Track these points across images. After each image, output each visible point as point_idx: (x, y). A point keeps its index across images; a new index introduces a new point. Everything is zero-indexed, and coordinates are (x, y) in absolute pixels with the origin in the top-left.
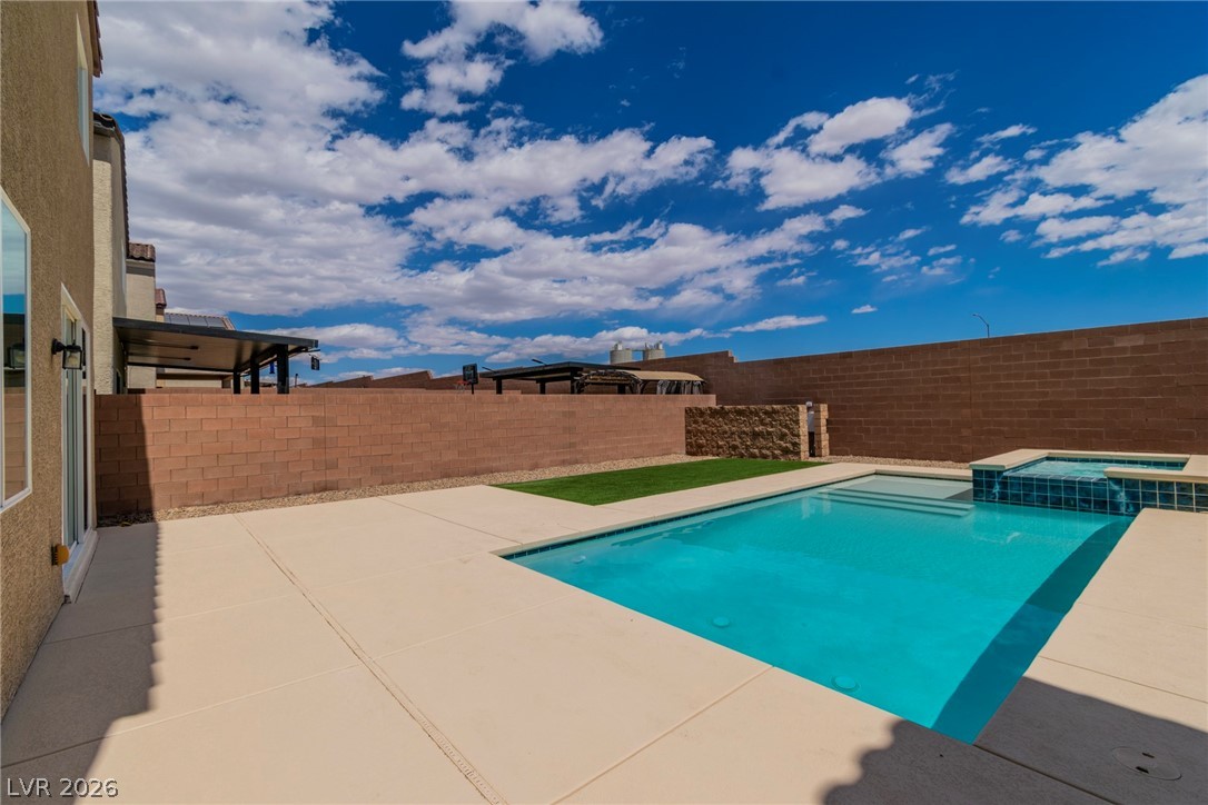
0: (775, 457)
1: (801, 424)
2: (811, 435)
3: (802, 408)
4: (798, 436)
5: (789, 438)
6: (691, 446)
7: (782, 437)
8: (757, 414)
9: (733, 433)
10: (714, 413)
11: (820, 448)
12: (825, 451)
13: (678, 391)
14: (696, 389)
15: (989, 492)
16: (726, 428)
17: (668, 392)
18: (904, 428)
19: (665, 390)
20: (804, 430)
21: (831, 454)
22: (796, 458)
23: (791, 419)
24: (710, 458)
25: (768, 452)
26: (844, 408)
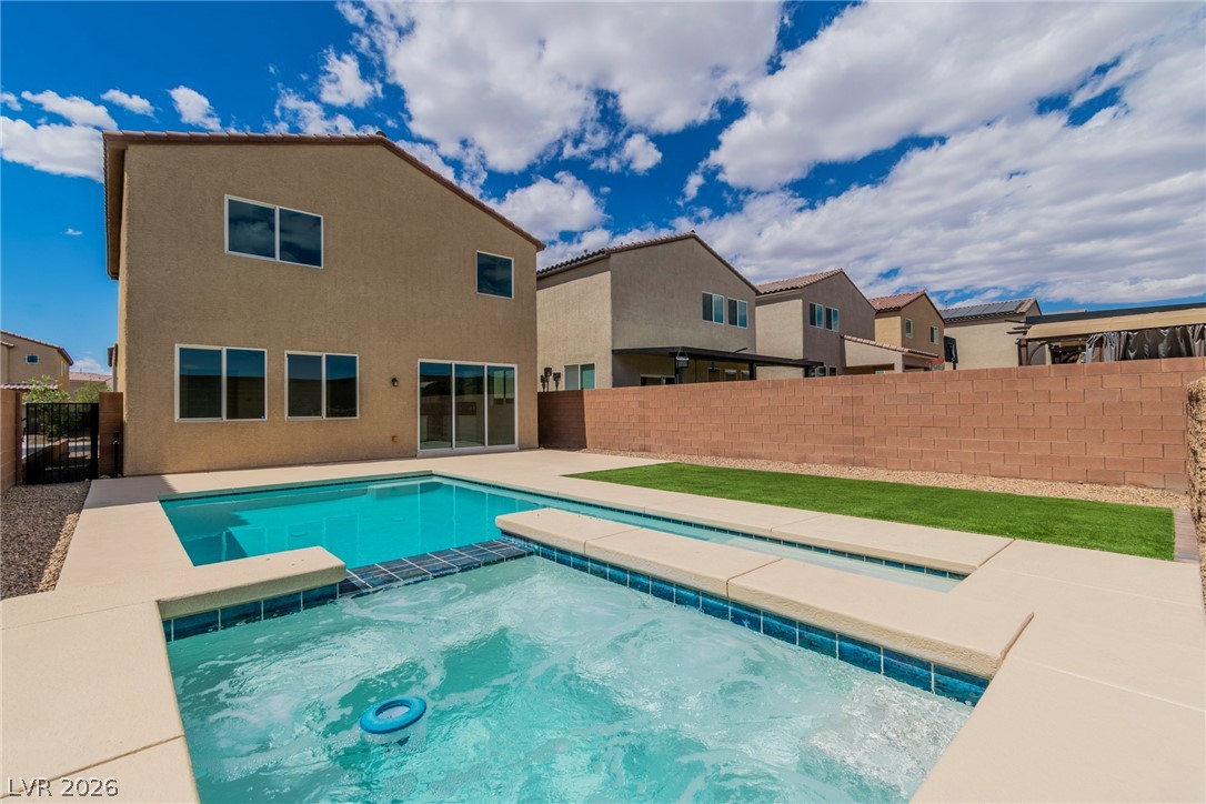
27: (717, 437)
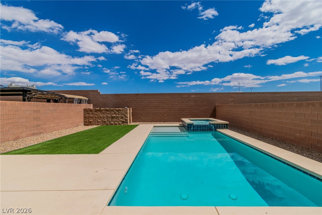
0: (119, 124)
1: (128, 114)
3: (128, 109)
4: (127, 117)
5: (124, 118)
6: (86, 123)
7: (122, 118)
8: (113, 111)
9: (104, 117)
13: (80, 103)
16: (101, 115)
18: (152, 114)
22: (126, 124)
23: (125, 112)
24: (95, 126)
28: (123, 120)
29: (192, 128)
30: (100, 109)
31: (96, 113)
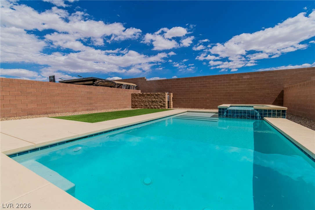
0: (158, 108)
1: (166, 98)
2: (168, 102)
3: (167, 94)
4: (165, 102)
5: (163, 102)
6: (133, 106)
7: (161, 102)
8: (153, 95)
9: (146, 101)
10: (140, 95)
11: (170, 106)
12: (172, 106)
13: (129, 88)
14: (135, 88)
15: (223, 115)
16: (144, 100)
17: (126, 88)
18: (193, 100)
19: (125, 87)
20: (167, 100)
21: (173, 107)
22: (164, 108)
23: (163, 97)
24: (139, 109)
25: (156, 107)
26: (177, 94)
27: (31, 106)
28: (161, 104)
29: (225, 113)
30: (143, 94)
31: (140, 97)
